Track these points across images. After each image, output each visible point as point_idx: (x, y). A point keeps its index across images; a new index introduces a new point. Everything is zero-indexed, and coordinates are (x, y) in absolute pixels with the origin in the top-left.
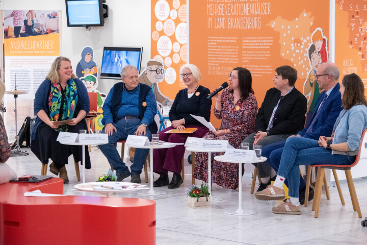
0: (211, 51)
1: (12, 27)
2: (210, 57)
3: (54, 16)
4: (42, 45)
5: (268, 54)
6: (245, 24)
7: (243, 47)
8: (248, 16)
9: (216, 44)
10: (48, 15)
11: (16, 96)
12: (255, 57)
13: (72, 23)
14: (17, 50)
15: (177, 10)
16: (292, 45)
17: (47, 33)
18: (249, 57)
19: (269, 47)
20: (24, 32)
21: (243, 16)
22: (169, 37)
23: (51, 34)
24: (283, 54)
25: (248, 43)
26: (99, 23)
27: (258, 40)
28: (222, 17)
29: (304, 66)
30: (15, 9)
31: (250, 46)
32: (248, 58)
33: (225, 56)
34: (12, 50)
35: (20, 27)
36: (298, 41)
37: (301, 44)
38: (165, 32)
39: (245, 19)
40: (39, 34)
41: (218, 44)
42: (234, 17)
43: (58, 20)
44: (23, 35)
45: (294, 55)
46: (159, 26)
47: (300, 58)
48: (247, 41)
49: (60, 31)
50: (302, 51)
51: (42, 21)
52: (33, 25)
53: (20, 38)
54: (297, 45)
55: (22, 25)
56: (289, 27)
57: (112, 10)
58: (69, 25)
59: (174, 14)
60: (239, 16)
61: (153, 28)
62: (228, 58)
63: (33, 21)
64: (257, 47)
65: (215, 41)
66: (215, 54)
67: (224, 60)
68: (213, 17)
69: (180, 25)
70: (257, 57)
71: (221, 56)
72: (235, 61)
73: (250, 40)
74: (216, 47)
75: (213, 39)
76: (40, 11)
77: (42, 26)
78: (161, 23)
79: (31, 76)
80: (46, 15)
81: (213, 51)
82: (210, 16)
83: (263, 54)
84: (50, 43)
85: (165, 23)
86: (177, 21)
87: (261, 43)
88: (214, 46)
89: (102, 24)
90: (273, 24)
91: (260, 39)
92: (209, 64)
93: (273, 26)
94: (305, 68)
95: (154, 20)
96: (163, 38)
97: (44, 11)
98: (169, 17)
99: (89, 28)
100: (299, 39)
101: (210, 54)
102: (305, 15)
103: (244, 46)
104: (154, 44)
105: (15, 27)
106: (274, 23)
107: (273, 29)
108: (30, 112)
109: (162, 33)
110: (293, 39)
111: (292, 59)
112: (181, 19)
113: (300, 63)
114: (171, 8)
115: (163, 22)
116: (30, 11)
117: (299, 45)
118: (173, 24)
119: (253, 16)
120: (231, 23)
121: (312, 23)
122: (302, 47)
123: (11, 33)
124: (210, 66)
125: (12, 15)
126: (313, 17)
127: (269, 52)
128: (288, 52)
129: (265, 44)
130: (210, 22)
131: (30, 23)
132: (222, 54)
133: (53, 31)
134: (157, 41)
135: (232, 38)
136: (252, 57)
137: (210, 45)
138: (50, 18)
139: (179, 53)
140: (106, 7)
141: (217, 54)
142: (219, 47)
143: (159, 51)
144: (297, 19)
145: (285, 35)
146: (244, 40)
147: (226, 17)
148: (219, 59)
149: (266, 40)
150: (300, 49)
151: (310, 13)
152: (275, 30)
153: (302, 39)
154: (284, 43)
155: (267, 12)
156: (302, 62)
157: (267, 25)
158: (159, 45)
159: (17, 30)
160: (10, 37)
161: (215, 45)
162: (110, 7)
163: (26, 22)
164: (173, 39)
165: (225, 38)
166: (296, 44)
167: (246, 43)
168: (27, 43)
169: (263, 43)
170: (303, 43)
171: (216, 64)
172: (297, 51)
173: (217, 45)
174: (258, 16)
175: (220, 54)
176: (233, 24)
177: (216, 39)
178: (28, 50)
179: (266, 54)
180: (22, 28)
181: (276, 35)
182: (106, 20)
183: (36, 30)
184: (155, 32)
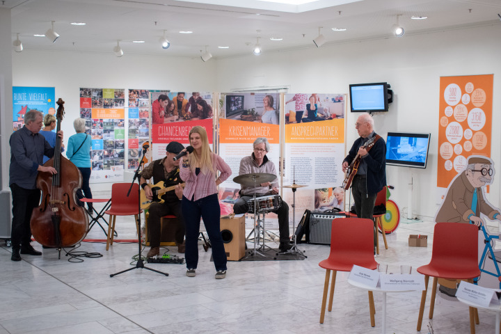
1: (294, 111)
3: (338, 100)
4: (325, 132)
10: (333, 99)
11: (294, 190)
13: (355, 109)
14: (298, 137)
15: (470, 95)
17: (331, 119)
20: (306, 117)
22: (460, 123)
23: (335, 120)
26: (383, 108)
30: (297, 92)
34: (293, 136)
35: (302, 112)
38: (456, 118)
40: (323, 119)
43: (343, 104)
44: (305, 120)
46: (448, 112)
49: (345, 116)
51: (326, 106)
52: (316, 109)
53: (302, 123)
55: (304, 109)
57: (396, 96)
58: (352, 111)
59: (466, 99)
61: (442, 113)
63: (316, 105)
69: (474, 110)
76: (324, 95)
77: (326, 110)
78: (452, 109)
79: (313, 164)
80: (330, 99)
84: (334, 129)
85: (456, 108)
86: (470, 107)
89: (386, 110)
95: (443, 105)
96: (453, 124)
97: (329, 95)
98: (461, 102)
99: (372, 113)
104: (442, 130)
105: (297, 112)
108: (310, 203)
109: (452, 119)
112: (475, 104)
114: (463, 92)
115: (453, 107)
116: (313, 95)
118: (465, 109)
123: (293, 118)
125: (294, 99)
131: (312, 108)
133: (337, 116)
134: (445, 128)
138: (335, 102)
139: (471, 140)
140: (390, 92)
143: (449, 138)
158: (448, 132)
159: (299, 114)
160: (291, 122)
162: (395, 92)
163: (308, 106)
164: (465, 125)
168: (309, 129)
178: (309, 137)
180: (304, 113)
182: (391, 106)
183: (319, 115)
184: (444, 117)
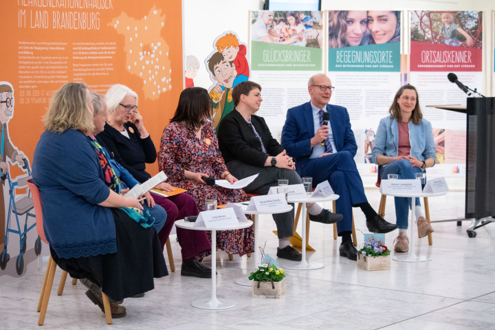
0: (24, 65)
2: (23, 75)
5: (110, 67)
6: (77, 21)
7: (74, 58)
8: (81, 11)
9: (32, 53)
12: (91, 72)
16: (141, 53)
18: (83, 72)
19: (111, 57)
21: (73, 10)
24: (129, 67)
25: (82, 51)
27: (97, 46)
28: (42, 9)
29: (155, 83)
31: (84, 55)
32: (82, 74)
33: (50, 72)
36: (147, 48)
37: (151, 53)
39: (77, 15)
41: (36, 53)
42: (61, 10)
45: (143, 67)
47: (150, 71)
48: (80, 48)
50: (152, 62)
54: (147, 54)
56: (136, 28)
60: (68, 10)
62: (52, 75)
64: (94, 58)
65: (31, 48)
66: (30, 70)
67: (45, 80)
68: (28, 9)
70: (95, 72)
71: (42, 72)
72: (63, 79)
73: (84, 46)
74: (33, 58)
75: (26, 45)
81: (27, 65)
82: (23, 8)
83: (103, 67)
87: (100, 51)
88: (29, 57)
90: (116, 24)
91: (99, 46)
92: (20, 87)
93: (116, 26)
94: (157, 85)
100: (148, 45)
101: (22, 70)
102: (155, 12)
103: (76, 56)
106: (118, 22)
107: (115, 31)
110: (141, 45)
111: (141, 74)
113: (150, 79)
117: (149, 53)
119: (89, 10)
120: (56, 20)
121: (163, 24)
122: (153, 56)
124: (22, 89)
126: (164, 16)
127: (112, 64)
128: (135, 64)
129: (106, 53)
130: (23, 17)
132: (44, 70)
135: (59, 44)
136: (86, 72)
137: (22, 55)
141: (34, 70)
142: (38, 58)
144: (145, 17)
145: (131, 39)
146: (75, 46)
147: (50, 10)
148: (38, 77)
149: (107, 46)
150: (150, 59)
151: (161, 10)
152: (119, 33)
153: (152, 45)
154: (131, 52)
155: (108, 6)
156: (153, 77)
157: (108, 25)
161: (30, 55)
165: (49, 44)
166: (145, 52)
167: (78, 51)
169: (104, 50)
170: (154, 51)
171: (33, 87)
172: (147, 62)
173: (34, 55)
174: (95, 10)
175: (39, 70)
176: (60, 21)
177: (33, 46)
179: (107, 67)
181: (120, 40)
